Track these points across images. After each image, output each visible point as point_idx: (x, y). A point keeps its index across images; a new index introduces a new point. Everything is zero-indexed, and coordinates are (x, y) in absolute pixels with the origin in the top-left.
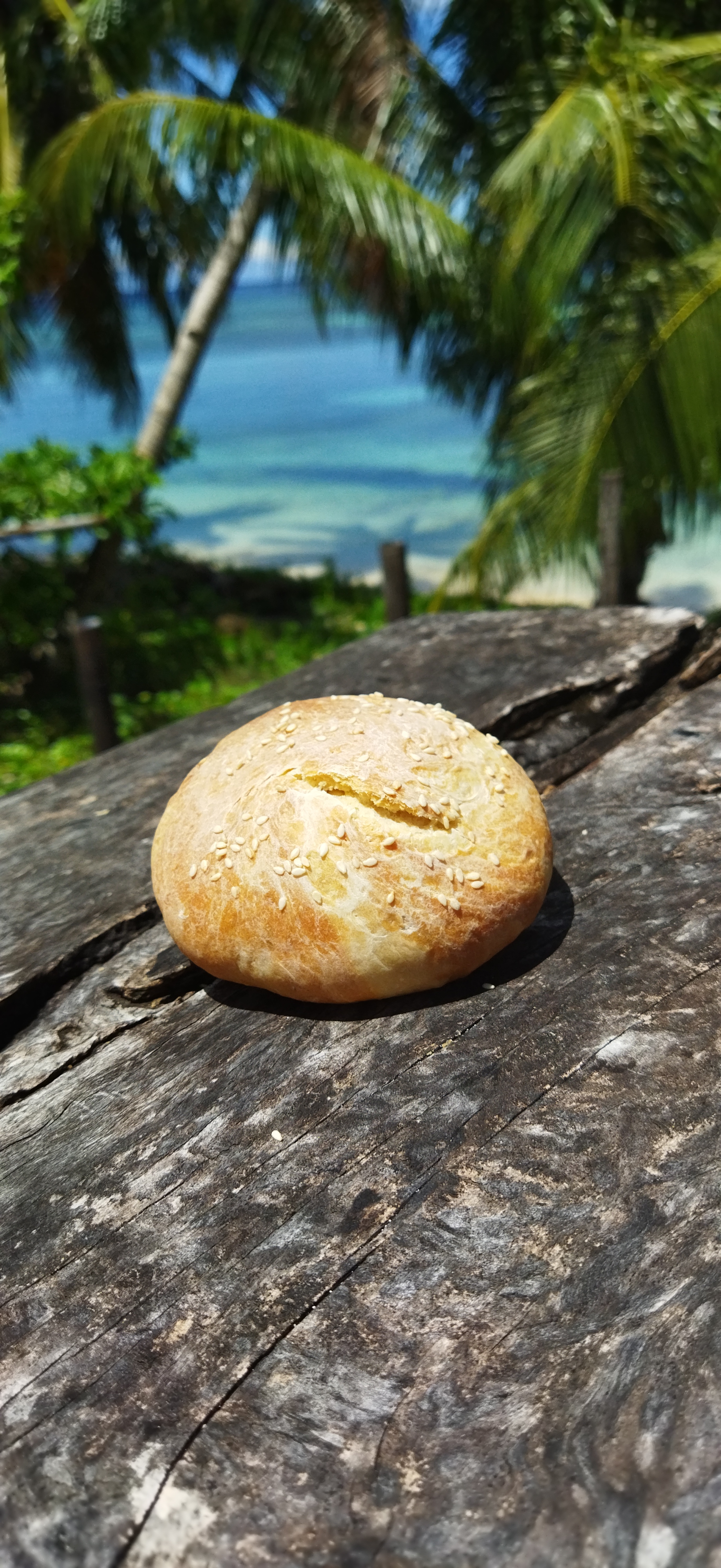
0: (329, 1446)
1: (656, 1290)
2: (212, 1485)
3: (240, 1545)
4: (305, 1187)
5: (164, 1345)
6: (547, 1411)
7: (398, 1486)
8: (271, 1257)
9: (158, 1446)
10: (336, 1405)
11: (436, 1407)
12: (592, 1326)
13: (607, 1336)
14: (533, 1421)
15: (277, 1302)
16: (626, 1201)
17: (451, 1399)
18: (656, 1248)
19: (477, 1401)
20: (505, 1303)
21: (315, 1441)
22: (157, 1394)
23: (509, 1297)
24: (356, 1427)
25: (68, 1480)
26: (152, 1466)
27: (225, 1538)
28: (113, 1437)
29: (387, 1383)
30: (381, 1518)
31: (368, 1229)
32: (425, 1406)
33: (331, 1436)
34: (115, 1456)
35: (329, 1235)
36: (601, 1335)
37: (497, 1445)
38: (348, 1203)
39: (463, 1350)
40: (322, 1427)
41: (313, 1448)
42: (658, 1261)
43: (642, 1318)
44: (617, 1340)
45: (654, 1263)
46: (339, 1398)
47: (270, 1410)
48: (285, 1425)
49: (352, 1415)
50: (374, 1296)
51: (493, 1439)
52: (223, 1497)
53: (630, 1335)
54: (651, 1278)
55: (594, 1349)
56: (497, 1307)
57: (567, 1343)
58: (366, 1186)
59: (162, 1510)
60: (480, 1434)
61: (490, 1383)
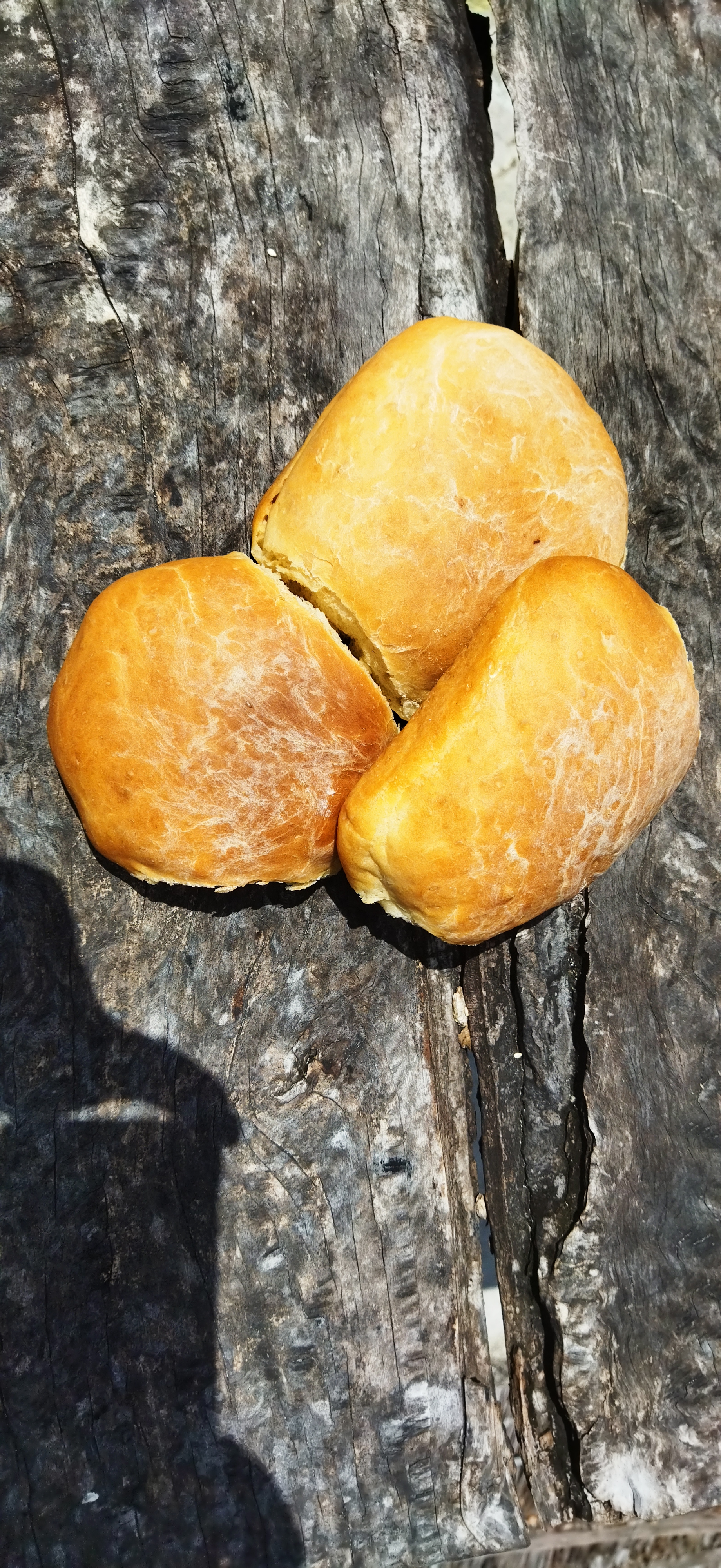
0: (76, 375)
1: (16, 539)
2: (100, 330)
3: (69, 318)
4: (211, 485)
5: (181, 367)
6: (12, 450)
7: (37, 379)
8: (186, 439)
9: (136, 329)
10: (89, 393)
11: (53, 420)
12: (27, 502)
13: (17, 502)
14: (14, 442)
15: (159, 420)
16: (64, 583)
17: (51, 428)
18: (32, 563)
19: (41, 435)
20: (68, 487)
21: (82, 374)
22: (160, 347)
23: (70, 492)
24: (74, 390)
25: (154, 292)
26: (129, 319)
27: (76, 317)
28: (156, 319)
29: (80, 416)
30: (32, 364)
31: (159, 483)
32: (57, 418)
33: (79, 379)
34: (147, 313)
35: (172, 467)
36: (20, 500)
37: (18, 422)
38: (182, 491)
39: (65, 453)
40: (84, 381)
41: (80, 370)
42: (25, 557)
43: (10, 520)
44: (13, 503)
45: (27, 555)
46: (91, 396)
47: (111, 374)
48: (101, 371)
49: (79, 394)
50: (123, 452)
51: (22, 423)
52: (91, 329)
53: (9, 508)
54: (22, 546)
55: (18, 492)
56: (71, 483)
57: (30, 486)
58: (184, 507)
59: (108, 309)
60: (28, 422)
61: (42, 446)
